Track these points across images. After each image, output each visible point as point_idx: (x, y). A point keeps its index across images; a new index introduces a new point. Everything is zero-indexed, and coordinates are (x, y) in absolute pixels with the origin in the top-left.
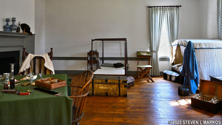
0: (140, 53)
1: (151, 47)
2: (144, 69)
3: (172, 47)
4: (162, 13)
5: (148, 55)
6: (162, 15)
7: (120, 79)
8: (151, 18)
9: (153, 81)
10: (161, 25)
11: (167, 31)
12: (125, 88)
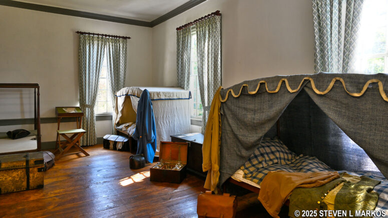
0: (64, 109)
1: (83, 98)
2: (69, 136)
3: (117, 98)
4: (102, 46)
5: (77, 112)
6: (101, 49)
7: (29, 159)
8: (83, 51)
9: (87, 155)
10: (100, 64)
11: (109, 74)
12: (39, 173)
